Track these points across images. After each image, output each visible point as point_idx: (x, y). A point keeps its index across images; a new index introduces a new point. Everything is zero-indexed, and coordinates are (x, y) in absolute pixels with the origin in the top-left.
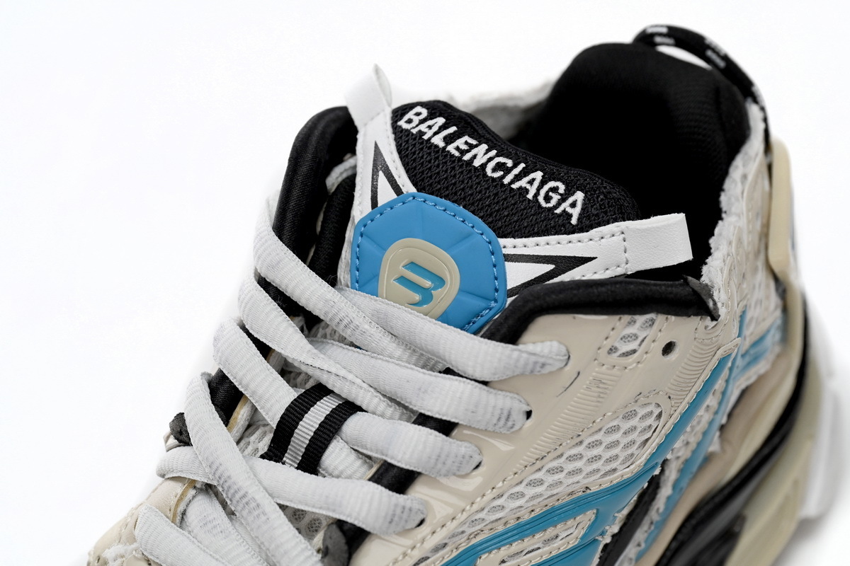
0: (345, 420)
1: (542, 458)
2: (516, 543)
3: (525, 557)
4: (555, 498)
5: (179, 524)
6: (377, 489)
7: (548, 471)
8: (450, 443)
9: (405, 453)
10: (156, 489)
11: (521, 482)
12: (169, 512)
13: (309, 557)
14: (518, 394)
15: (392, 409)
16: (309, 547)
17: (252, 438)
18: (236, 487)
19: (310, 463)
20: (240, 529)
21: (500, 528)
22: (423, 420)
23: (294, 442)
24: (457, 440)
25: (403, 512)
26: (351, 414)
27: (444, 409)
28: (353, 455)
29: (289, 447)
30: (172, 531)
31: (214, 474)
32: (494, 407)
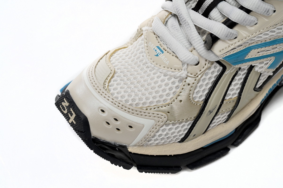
0: (219, 3)
1: (276, 25)
2: (264, 48)
3: (265, 52)
4: (278, 37)
5: (165, 24)
6: (224, 26)
7: (277, 29)
8: (249, 16)
9: (234, 17)
10: (160, 12)
11: (268, 31)
12: (162, 20)
13: (201, 42)
14: (272, 5)
15: (233, 2)
16: (201, 39)
17: (191, 2)
18: (183, 17)
19: (206, 14)
20: (182, 30)
21: (260, 43)
22: (242, 8)
23: (203, 6)
24: (251, 16)
25: (230, 34)
26: (221, 1)
27: (249, 6)
28: (219, 14)
29: (201, 8)
30: (163, 26)
31: (177, 12)
32: (264, 8)
